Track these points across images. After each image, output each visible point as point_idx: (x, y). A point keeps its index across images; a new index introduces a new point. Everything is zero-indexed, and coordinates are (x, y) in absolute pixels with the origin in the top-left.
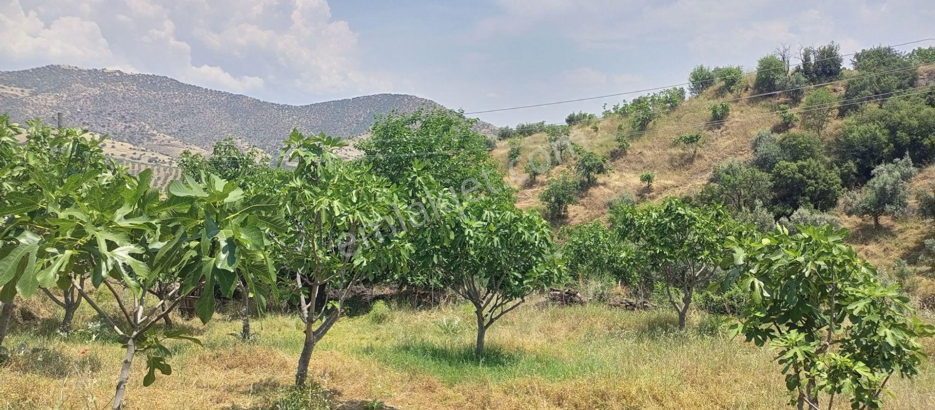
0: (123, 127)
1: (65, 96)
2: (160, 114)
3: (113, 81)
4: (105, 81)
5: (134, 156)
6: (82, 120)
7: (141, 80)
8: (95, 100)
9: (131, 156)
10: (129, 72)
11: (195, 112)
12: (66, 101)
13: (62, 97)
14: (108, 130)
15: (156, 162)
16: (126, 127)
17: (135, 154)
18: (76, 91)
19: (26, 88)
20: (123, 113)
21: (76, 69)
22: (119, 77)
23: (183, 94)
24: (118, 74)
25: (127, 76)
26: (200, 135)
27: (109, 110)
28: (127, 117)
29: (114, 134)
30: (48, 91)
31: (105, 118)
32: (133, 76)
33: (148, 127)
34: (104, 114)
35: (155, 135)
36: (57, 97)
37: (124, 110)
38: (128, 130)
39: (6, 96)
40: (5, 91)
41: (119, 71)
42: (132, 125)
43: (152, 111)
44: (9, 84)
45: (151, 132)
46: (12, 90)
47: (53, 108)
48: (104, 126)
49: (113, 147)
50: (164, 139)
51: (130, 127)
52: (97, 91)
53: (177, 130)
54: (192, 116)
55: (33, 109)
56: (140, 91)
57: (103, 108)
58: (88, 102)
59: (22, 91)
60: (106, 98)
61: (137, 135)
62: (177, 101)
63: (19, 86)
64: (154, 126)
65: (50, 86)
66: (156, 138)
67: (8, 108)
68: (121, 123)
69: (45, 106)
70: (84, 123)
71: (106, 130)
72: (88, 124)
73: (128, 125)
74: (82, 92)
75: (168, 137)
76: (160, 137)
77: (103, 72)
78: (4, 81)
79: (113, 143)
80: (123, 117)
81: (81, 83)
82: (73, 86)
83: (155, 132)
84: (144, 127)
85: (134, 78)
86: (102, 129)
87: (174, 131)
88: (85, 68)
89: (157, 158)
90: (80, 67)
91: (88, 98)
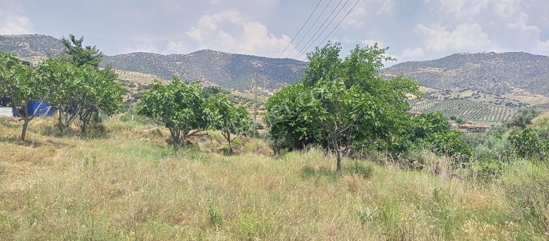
0: (494, 85)
1: (461, 70)
2: (517, 76)
3: (489, 58)
4: (485, 59)
5: (497, 102)
6: (470, 83)
7: (506, 56)
8: (477, 70)
9: (495, 102)
10: (499, 52)
11: (541, 72)
12: (462, 73)
13: (460, 70)
14: (485, 88)
15: (510, 105)
16: (495, 85)
17: (498, 101)
18: (467, 67)
19: (441, 68)
20: (494, 77)
21: (468, 54)
22: (494, 55)
23: (533, 62)
24: (492, 54)
25: (498, 55)
26: (544, 87)
27: (486, 76)
28: (496, 79)
29: (488, 90)
30: (452, 68)
31: (483, 81)
32: (501, 54)
33: (508, 84)
34: (482, 78)
35: (513, 89)
36: (457, 71)
37: (495, 75)
38: (496, 87)
39: (431, 73)
40: (431, 71)
41: (493, 52)
42: (499, 84)
43: (512, 74)
44: (433, 66)
45: (510, 87)
46: (434, 70)
47: (454, 77)
48: (482, 86)
49: (485, 97)
50: (518, 91)
51: (498, 85)
52: (479, 65)
53: (528, 85)
54: (539, 75)
55: (444, 78)
56: (505, 63)
57: (482, 75)
58: (474, 72)
59: (440, 70)
60: (484, 69)
61: (501, 90)
62: (529, 66)
63: (438, 67)
64: (512, 83)
65: (454, 65)
66: (513, 91)
67: (432, 79)
68: (492, 83)
69: (450, 77)
70: (471, 85)
71: (483, 88)
72: (473, 85)
73: (496, 84)
74: (471, 67)
75: (521, 90)
76: (516, 90)
77: (483, 54)
78: (431, 65)
79: (485, 95)
80: (494, 79)
81: (470, 62)
82: (466, 64)
83: (513, 87)
84: (506, 84)
85: (502, 55)
86: (481, 87)
87: (526, 86)
88: (473, 53)
89: (511, 103)
90: (470, 53)
91: (473, 70)
